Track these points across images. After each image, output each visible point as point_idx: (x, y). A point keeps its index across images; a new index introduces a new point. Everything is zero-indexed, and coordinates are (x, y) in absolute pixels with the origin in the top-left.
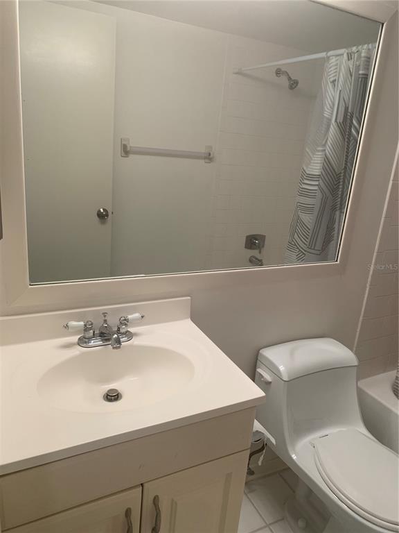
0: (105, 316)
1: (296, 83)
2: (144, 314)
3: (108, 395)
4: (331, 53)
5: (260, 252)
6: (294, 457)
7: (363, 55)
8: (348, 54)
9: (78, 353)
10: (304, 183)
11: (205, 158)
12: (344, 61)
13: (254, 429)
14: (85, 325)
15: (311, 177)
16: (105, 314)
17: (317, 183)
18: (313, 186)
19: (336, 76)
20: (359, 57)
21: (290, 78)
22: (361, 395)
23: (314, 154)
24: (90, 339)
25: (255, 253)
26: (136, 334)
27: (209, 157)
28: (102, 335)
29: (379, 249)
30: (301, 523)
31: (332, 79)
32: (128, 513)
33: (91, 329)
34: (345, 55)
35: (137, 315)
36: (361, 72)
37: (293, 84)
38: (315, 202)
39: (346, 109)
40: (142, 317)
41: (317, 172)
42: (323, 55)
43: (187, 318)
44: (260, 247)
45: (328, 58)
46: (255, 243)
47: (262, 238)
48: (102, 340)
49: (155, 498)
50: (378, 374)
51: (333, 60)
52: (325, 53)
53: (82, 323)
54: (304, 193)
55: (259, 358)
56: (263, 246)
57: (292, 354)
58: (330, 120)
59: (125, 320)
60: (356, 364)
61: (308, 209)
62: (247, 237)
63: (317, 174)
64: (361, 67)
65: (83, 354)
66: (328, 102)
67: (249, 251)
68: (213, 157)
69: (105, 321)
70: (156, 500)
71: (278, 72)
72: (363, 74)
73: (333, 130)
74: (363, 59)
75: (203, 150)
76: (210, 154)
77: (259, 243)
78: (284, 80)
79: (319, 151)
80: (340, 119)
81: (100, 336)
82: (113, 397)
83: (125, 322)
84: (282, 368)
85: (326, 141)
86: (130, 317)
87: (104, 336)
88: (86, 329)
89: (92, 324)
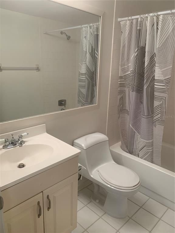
0: (12, 136)
1: (70, 37)
2: (28, 133)
3: (19, 166)
4: (82, 26)
5: (65, 107)
6: (92, 176)
7: (95, 27)
8: (89, 26)
9: (4, 151)
10: (80, 77)
11: (36, 70)
12: (88, 29)
13: (79, 166)
14: (5, 140)
15: (82, 74)
16: (12, 135)
17: (84, 76)
18: (83, 78)
19: (85, 35)
20: (94, 28)
21: (67, 35)
22: (112, 152)
23: (82, 65)
24: (8, 145)
25: (63, 107)
26: (26, 141)
27: (38, 69)
28: (12, 143)
29: (109, 98)
30: (97, 201)
31: (84, 36)
32: (39, 203)
33: (8, 141)
34: (89, 27)
35: (25, 133)
36: (95, 33)
37: (69, 38)
38: (86, 84)
39: (92, 47)
40: (28, 134)
41: (84, 72)
42: (80, 27)
43: (45, 132)
44: (64, 105)
45: (82, 28)
46: (62, 104)
47: (65, 101)
48: (13, 145)
49: (47, 196)
50: (115, 144)
51: (84, 29)
52: (80, 26)
53: (4, 140)
54: (80, 81)
55: (74, 144)
56: (66, 104)
57: (86, 140)
58: (87, 52)
59: (21, 136)
60: (108, 140)
61: (83, 87)
62: (59, 101)
63: (84, 73)
64: (95, 31)
65: (6, 151)
66: (84, 45)
67: (61, 107)
68: (40, 69)
69: (13, 138)
70: (48, 197)
71: (62, 33)
72: (96, 34)
73: (88, 55)
74: (95, 28)
75: (35, 66)
76: (38, 68)
77: (64, 103)
78: (64, 36)
79: (83, 64)
80: (90, 51)
81: (12, 144)
82: (21, 166)
83: (21, 137)
84: (83, 145)
85: (86, 59)
86: (23, 134)
87: (14, 143)
88: (6, 142)
89: (8, 139)
